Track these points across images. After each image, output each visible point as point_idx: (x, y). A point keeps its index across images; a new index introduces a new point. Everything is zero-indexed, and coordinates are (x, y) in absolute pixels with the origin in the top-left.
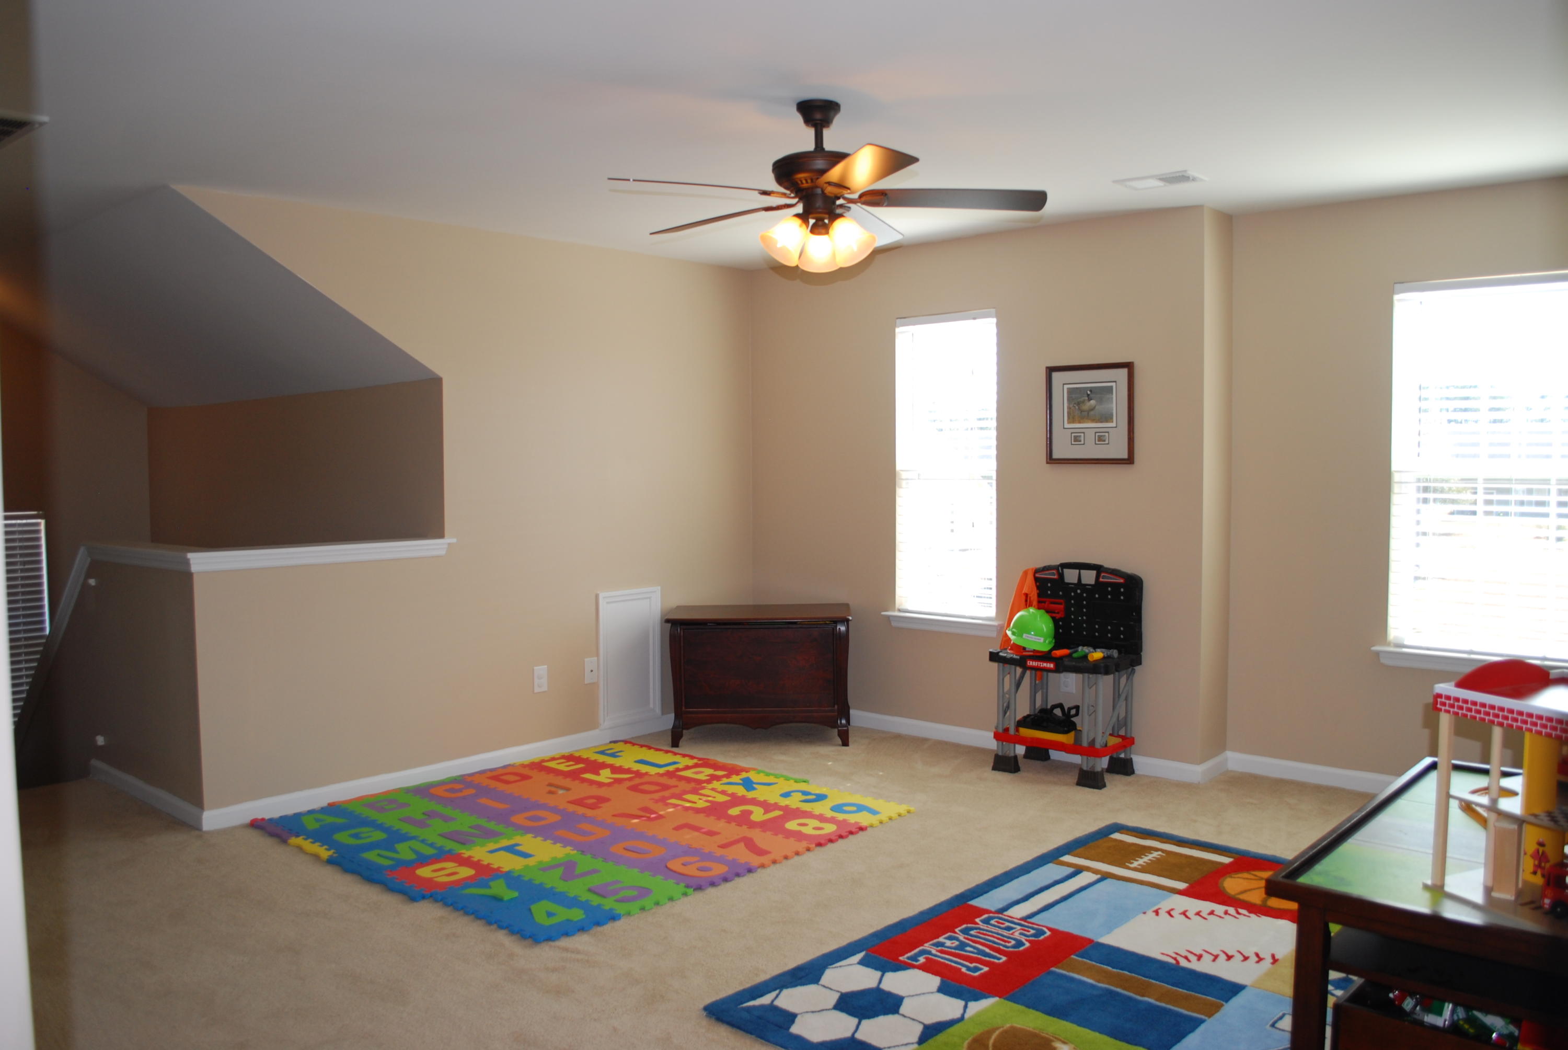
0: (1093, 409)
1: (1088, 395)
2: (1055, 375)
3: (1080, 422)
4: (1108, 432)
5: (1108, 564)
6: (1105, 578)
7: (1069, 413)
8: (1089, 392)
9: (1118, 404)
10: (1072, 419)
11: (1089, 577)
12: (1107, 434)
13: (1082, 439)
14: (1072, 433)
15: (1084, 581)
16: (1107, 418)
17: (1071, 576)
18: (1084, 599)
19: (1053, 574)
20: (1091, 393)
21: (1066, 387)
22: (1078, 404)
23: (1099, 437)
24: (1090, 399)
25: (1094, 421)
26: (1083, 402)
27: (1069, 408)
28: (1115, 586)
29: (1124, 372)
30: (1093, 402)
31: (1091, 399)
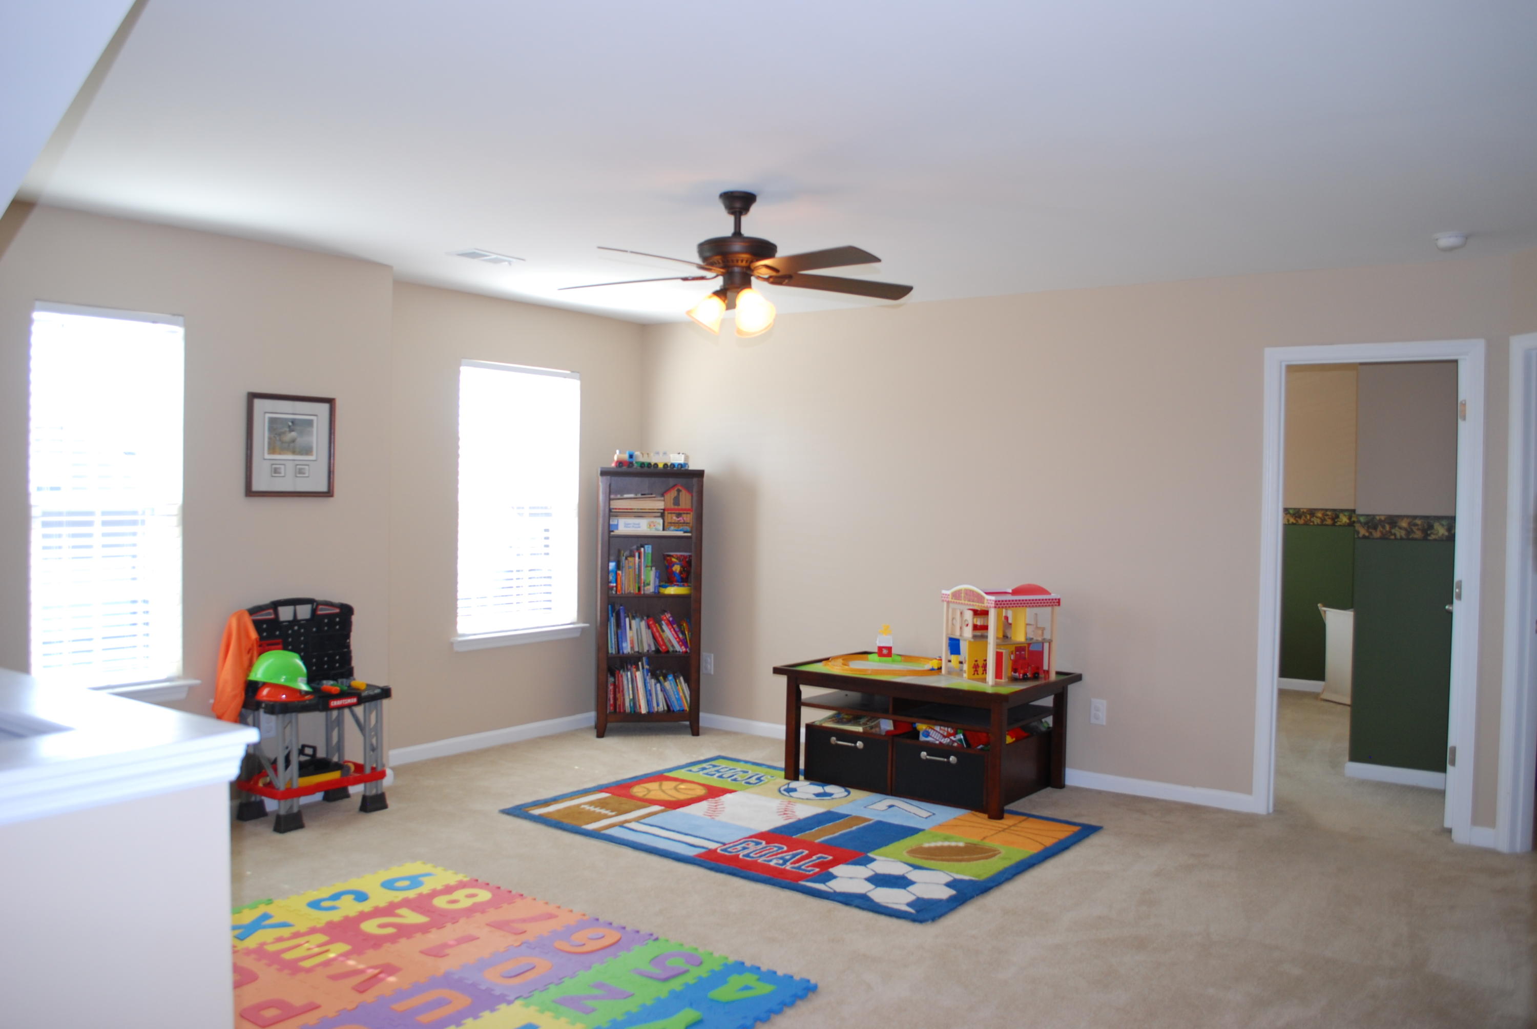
0: (293, 441)
1: (289, 427)
2: (257, 402)
3: (280, 454)
4: (308, 465)
5: (319, 597)
6: (323, 611)
7: (269, 444)
8: (290, 424)
9: (318, 437)
10: (272, 449)
11: (304, 612)
12: (307, 467)
13: (282, 471)
14: (273, 464)
15: (300, 617)
16: (307, 451)
17: (286, 614)
18: (302, 635)
19: (270, 614)
20: (294, 425)
21: (268, 415)
22: (280, 434)
23: (300, 469)
24: (291, 430)
25: (294, 452)
26: (284, 433)
27: (270, 438)
28: (331, 616)
29: (326, 406)
30: (293, 434)
31: (293, 431)
